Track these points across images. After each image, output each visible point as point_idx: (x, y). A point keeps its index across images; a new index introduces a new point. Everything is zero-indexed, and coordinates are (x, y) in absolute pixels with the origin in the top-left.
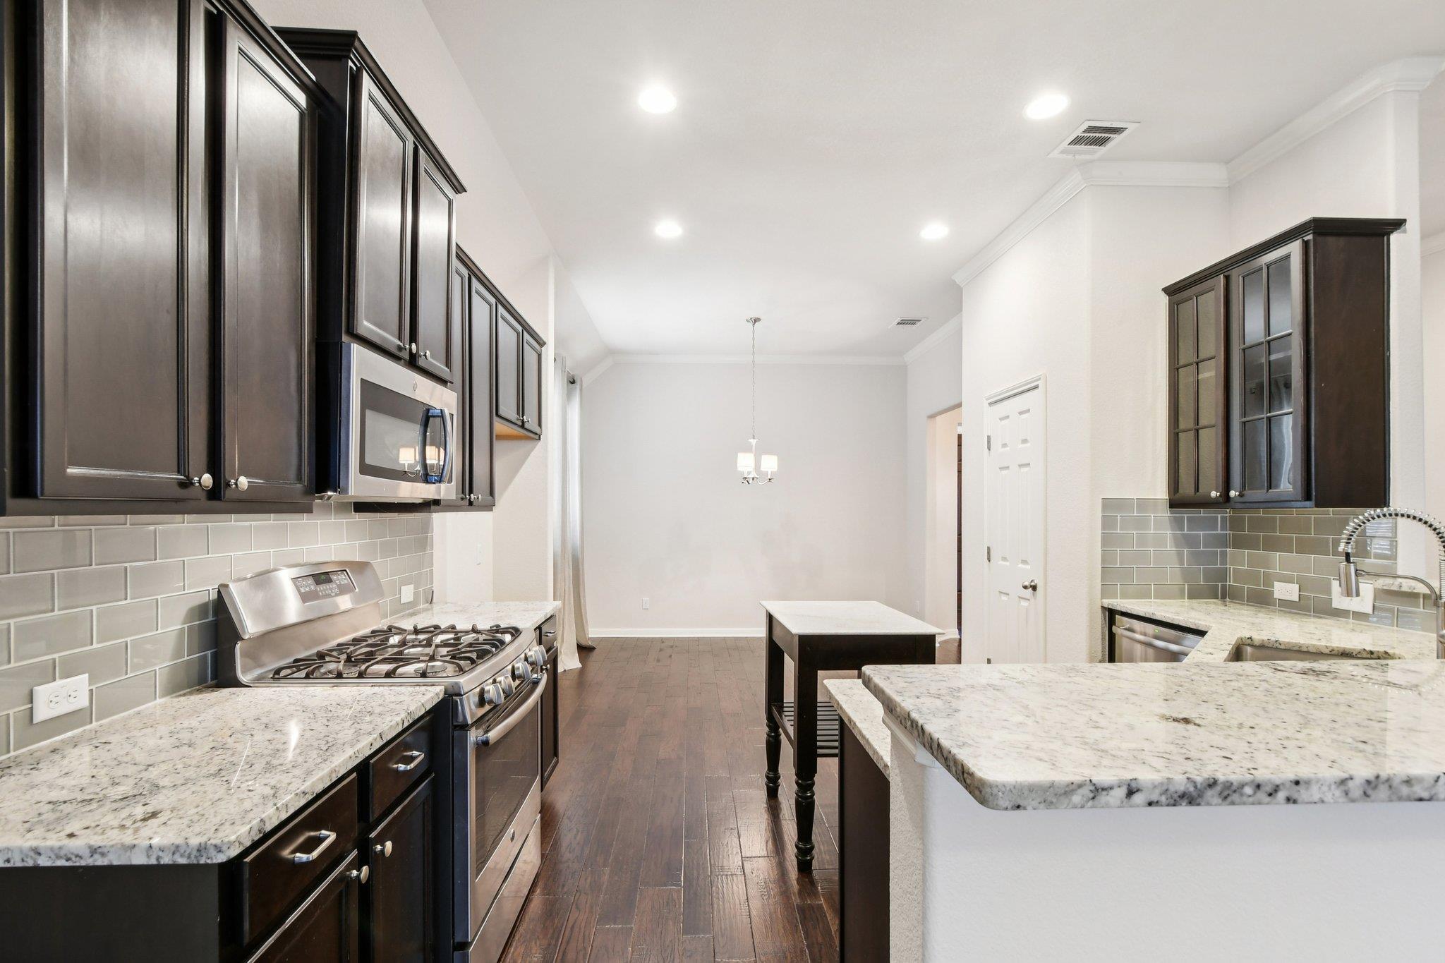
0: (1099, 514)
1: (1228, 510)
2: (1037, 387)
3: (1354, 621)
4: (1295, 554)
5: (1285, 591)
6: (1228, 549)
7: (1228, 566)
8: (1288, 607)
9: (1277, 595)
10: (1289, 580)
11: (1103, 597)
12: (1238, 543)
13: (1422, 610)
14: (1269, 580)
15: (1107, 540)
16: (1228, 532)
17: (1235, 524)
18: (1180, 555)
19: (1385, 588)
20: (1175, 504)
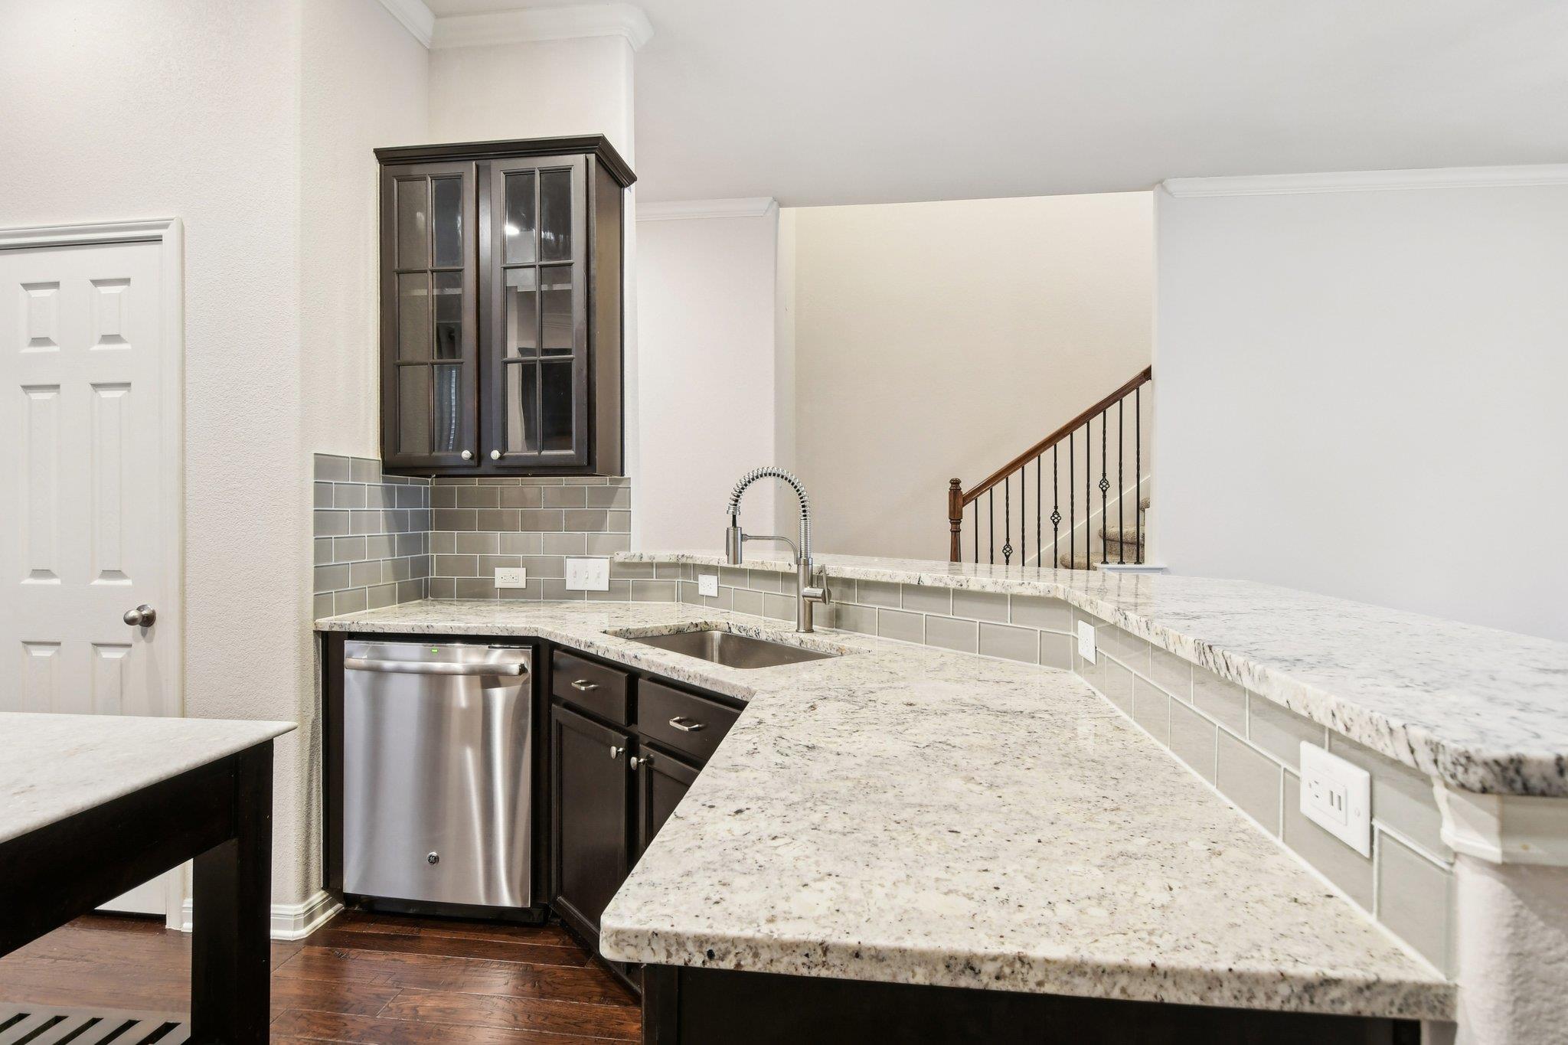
0: (311, 480)
1: (430, 480)
2: (158, 240)
3: (589, 601)
4: (520, 532)
5: (508, 577)
6: (430, 532)
7: (429, 554)
8: (510, 594)
9: (498, 584)
10: (513, 564)
11: (316, 616)
12: (445, 522)
13: (655, 579)
14: (488, 568)
15: (323, 522)
16: (429, 509)
17: (439, 498)
18: (391, 539)
19: (627, 561)
20: (390, 468)
